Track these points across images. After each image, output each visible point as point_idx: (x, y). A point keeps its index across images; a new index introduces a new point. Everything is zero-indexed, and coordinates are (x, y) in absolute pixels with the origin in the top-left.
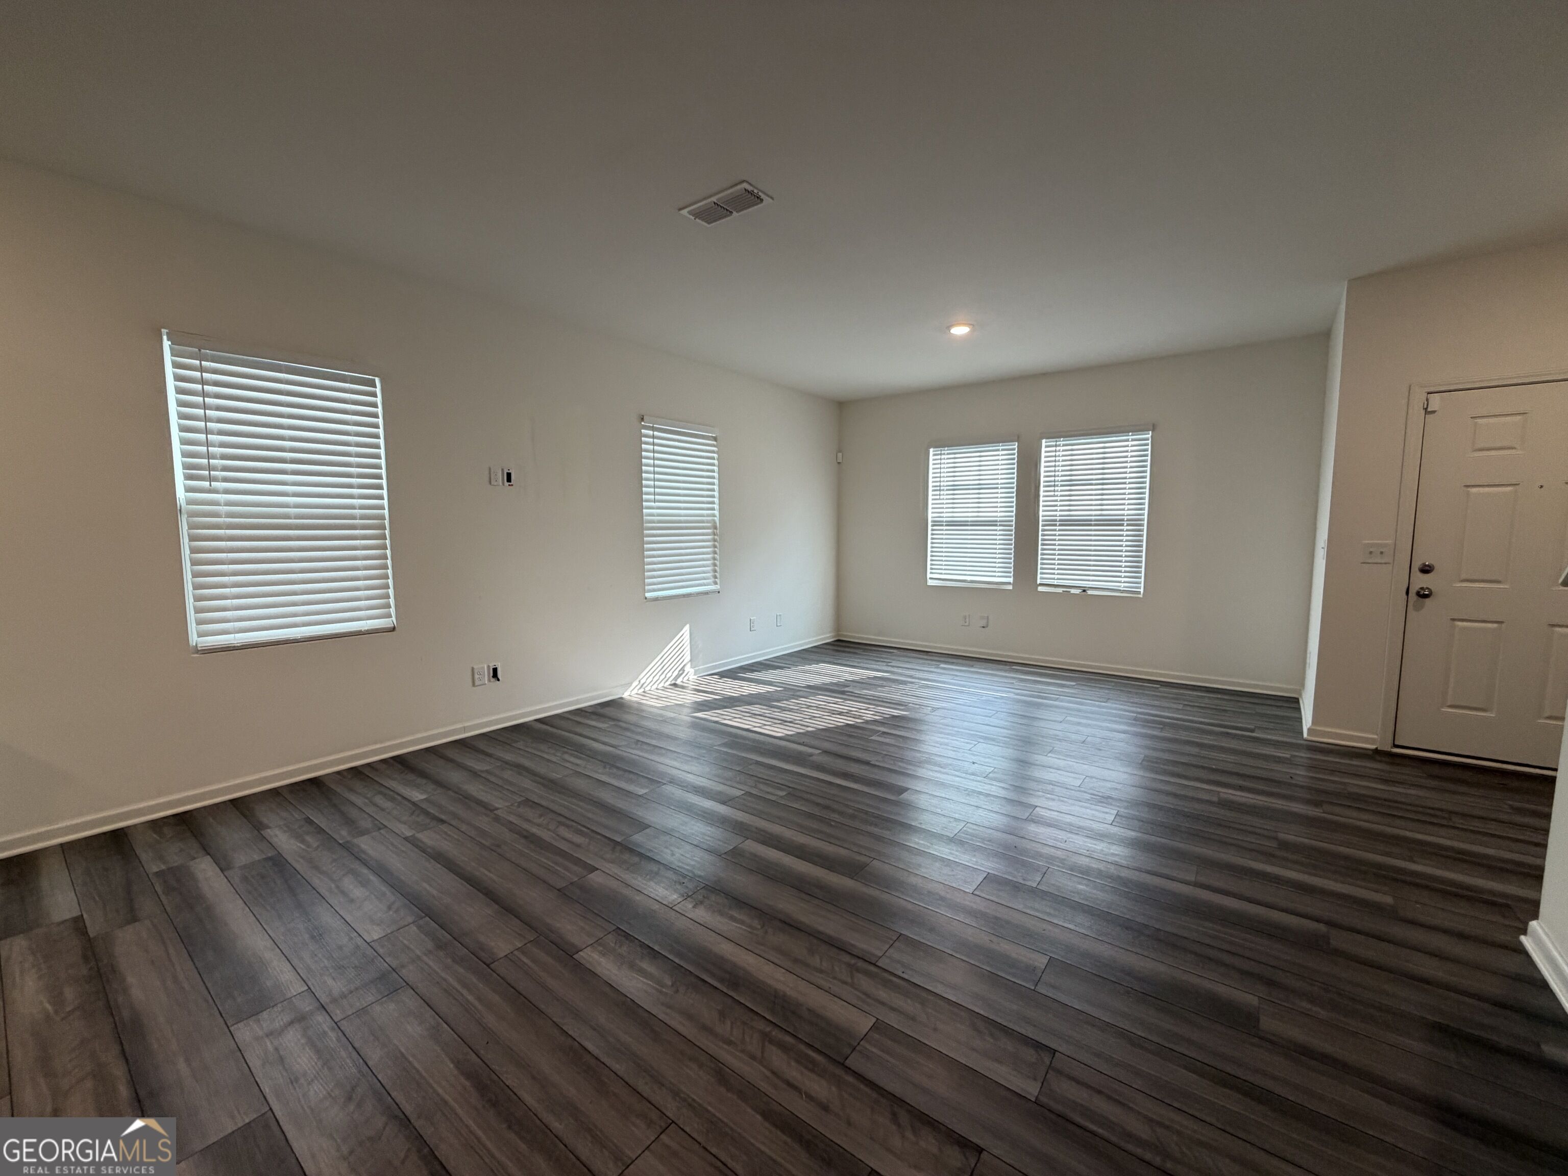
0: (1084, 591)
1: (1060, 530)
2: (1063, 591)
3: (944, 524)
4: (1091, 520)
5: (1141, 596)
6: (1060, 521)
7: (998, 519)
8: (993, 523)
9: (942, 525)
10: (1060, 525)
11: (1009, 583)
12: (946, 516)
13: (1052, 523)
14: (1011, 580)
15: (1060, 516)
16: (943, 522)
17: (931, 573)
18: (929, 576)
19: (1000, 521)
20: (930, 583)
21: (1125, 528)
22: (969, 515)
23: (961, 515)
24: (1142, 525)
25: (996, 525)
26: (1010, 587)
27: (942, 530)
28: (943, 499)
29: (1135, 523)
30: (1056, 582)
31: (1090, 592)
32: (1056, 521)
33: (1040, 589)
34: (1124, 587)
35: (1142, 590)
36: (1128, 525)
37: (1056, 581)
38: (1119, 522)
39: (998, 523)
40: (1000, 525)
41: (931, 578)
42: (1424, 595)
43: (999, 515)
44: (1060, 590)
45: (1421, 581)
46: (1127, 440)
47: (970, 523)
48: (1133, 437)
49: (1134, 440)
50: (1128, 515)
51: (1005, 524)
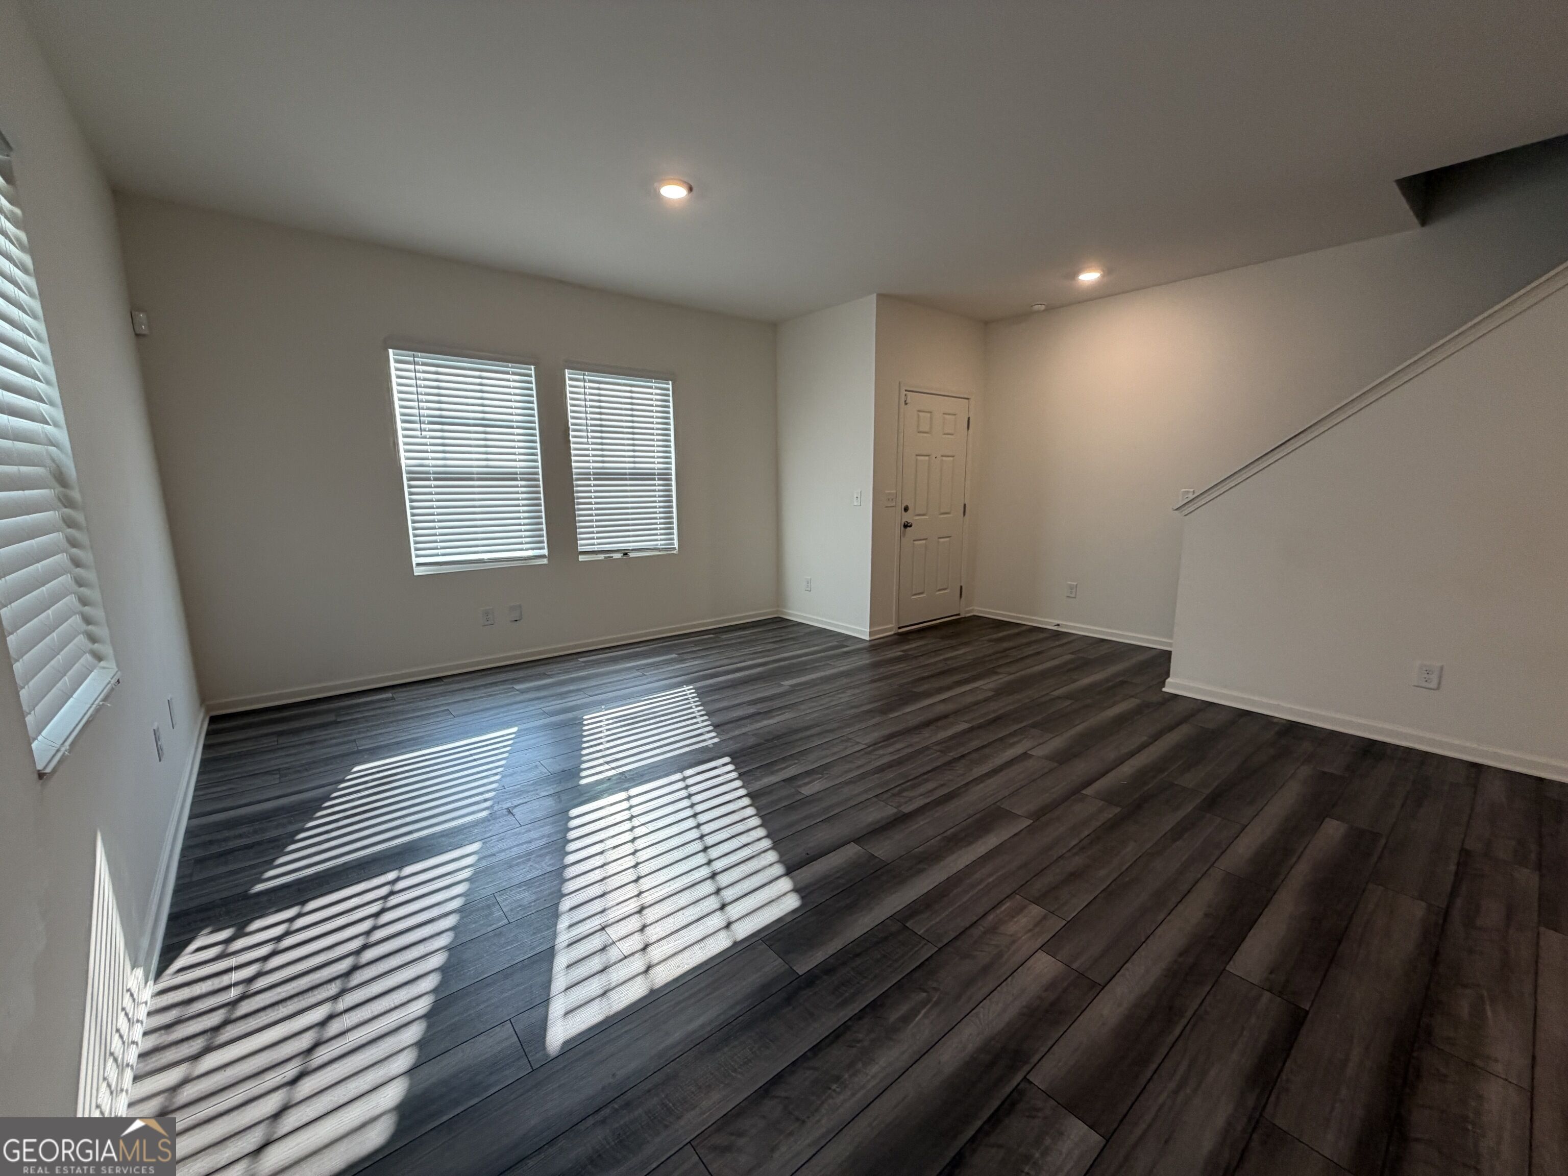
0: (626, 554)
1: (595, 486)
2: (605, 558)
3: (432, 476)
4: (625, 474)
5: (675, 552)
6: (595, 474)
7: (518, 470)
8: (511, 476)
9: (429, 479)
10: (595, 479)
11: (543, 556)
12: (432, 463)
13: (586, 476)
14: (545, 552)
15: (594, 468)
16: (428, 473)
17: (417, 556)
18: (415, 560)
19: (521, 474)
20: (418, 571)
21: (657, 482)
22: (473, 462)
23: (457, 462)
24: (670, 480)
25: (516, 480)
26: (545, 561)
27: (430, 487)
28: (425, 437)
29: (665, 477)
30: (596, 548)
31: (632, 555)
32: (589, 474)
33: (582, 558)
34: (661, 545)
35: (676, 546)
36: (659, 479)
38: (648, 476)
39: (519, 476)
40: (522, 480)
41: (418, 565)
42: (906, 526)
43: (519, 465)
44: (601, 557)
45: (907, 517)
46: (651, 387)
47: (475, 476)
48: (657, 385)
49: (657, 388)
50: (658, 469)
51: (528, 477)
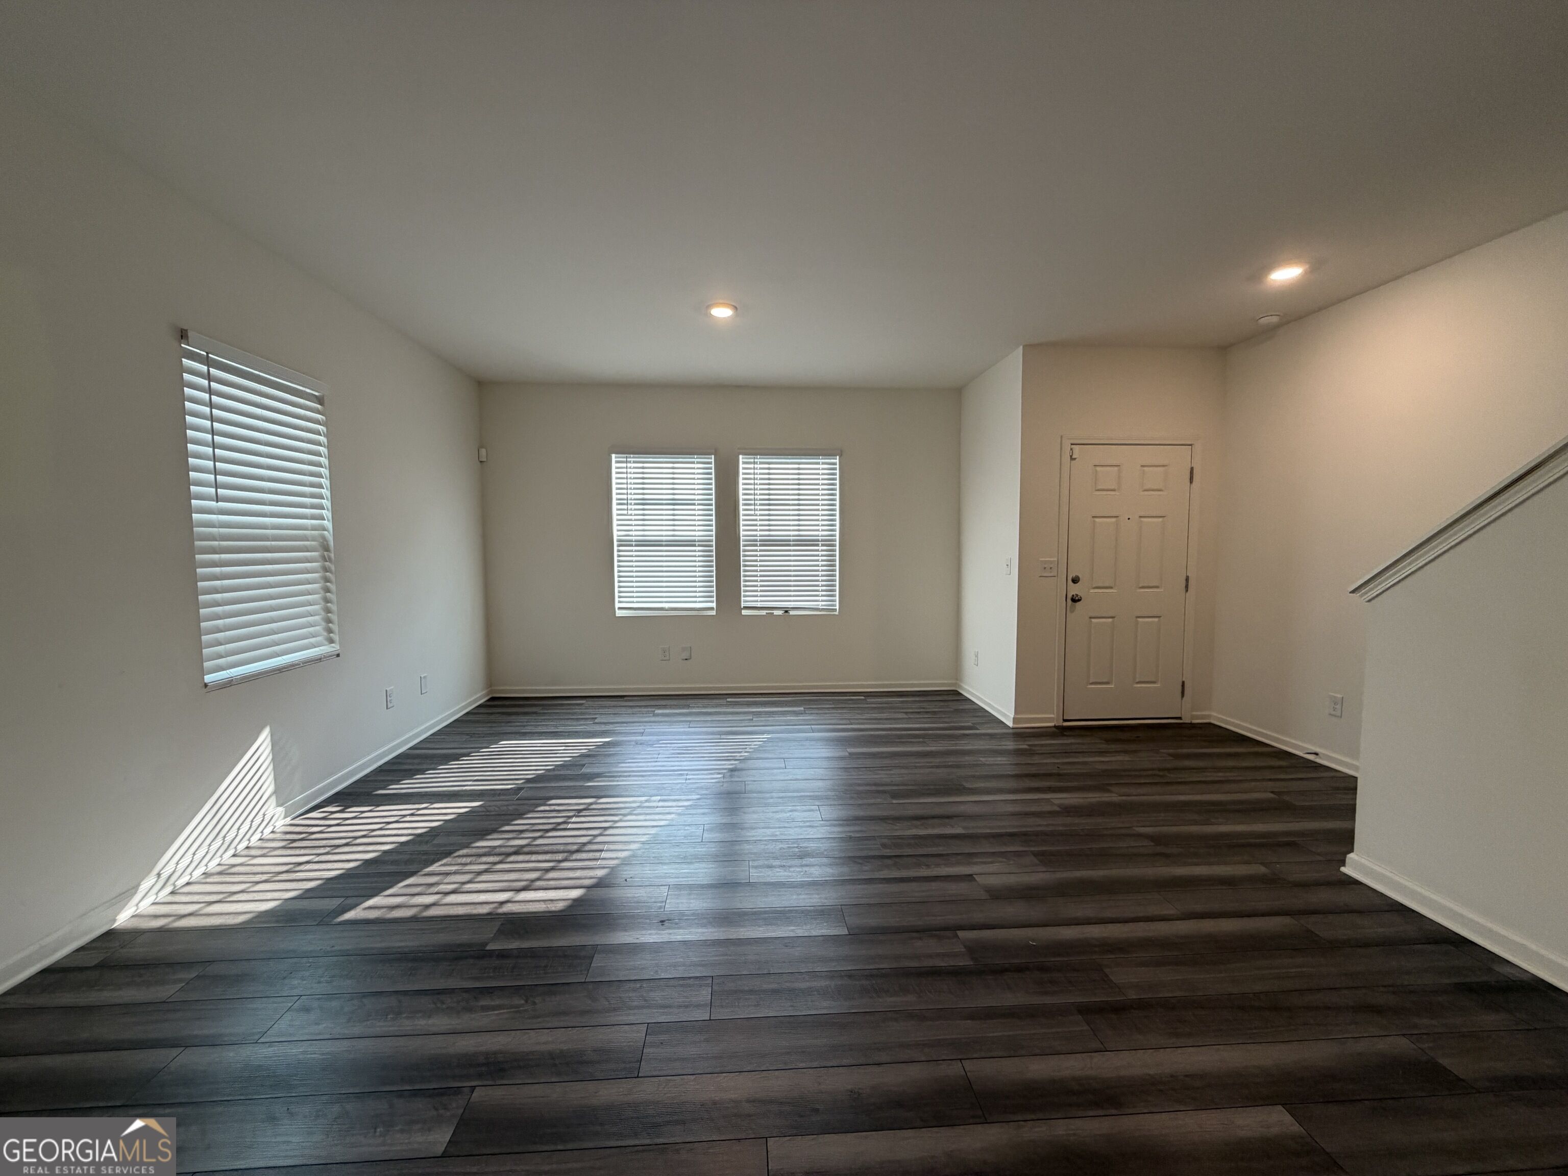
0: (786, 612)
1: (761, 551)
2: (767, 613)
3: (634, 543)
4: (789, 541)
5: (837, 613)
6: (760, 541)
7: (697, 538)
8: (691, 543)
9: (631, 546)
10: (761, 545)
11: (712, 609)
12: (636, 534)
13: (753, 543)
14: (714, 605)
15: (760, 536)
16: (631, 541)
17: (620, 602)
18: (617, 605)
19: (698, 541)
20: (619, 613)
21: (820, 548)
22: (664, 533)
23: (652, 533)
24: (834, 545)
25: (694, 546)
26: (714, 613)
27: (632, 551)
28: (631, 515)
29: (829, 543)
30: (759, 605)
31: (792, 613)
32: (756, 541)
33: (744, 612)
34: (822, 605)
35: (837, 607)
36: (823, 545)
37: (759, 603)
38: (813, 542)
39: (697, 543)
40: (699, 546)
41: (620, 608)
42: (1075, 600)
43: (698, 533)
44: (764, 612)
45: (1074, 590)
46: (818, 463)
47: (664, 543)
48: (823, 461)
49: (823, 463)
50: (822, 536)
51: (705, 543)
